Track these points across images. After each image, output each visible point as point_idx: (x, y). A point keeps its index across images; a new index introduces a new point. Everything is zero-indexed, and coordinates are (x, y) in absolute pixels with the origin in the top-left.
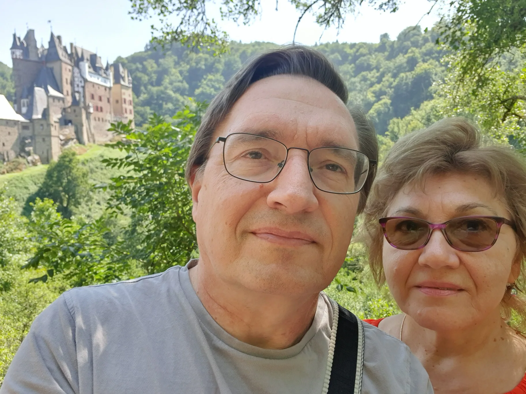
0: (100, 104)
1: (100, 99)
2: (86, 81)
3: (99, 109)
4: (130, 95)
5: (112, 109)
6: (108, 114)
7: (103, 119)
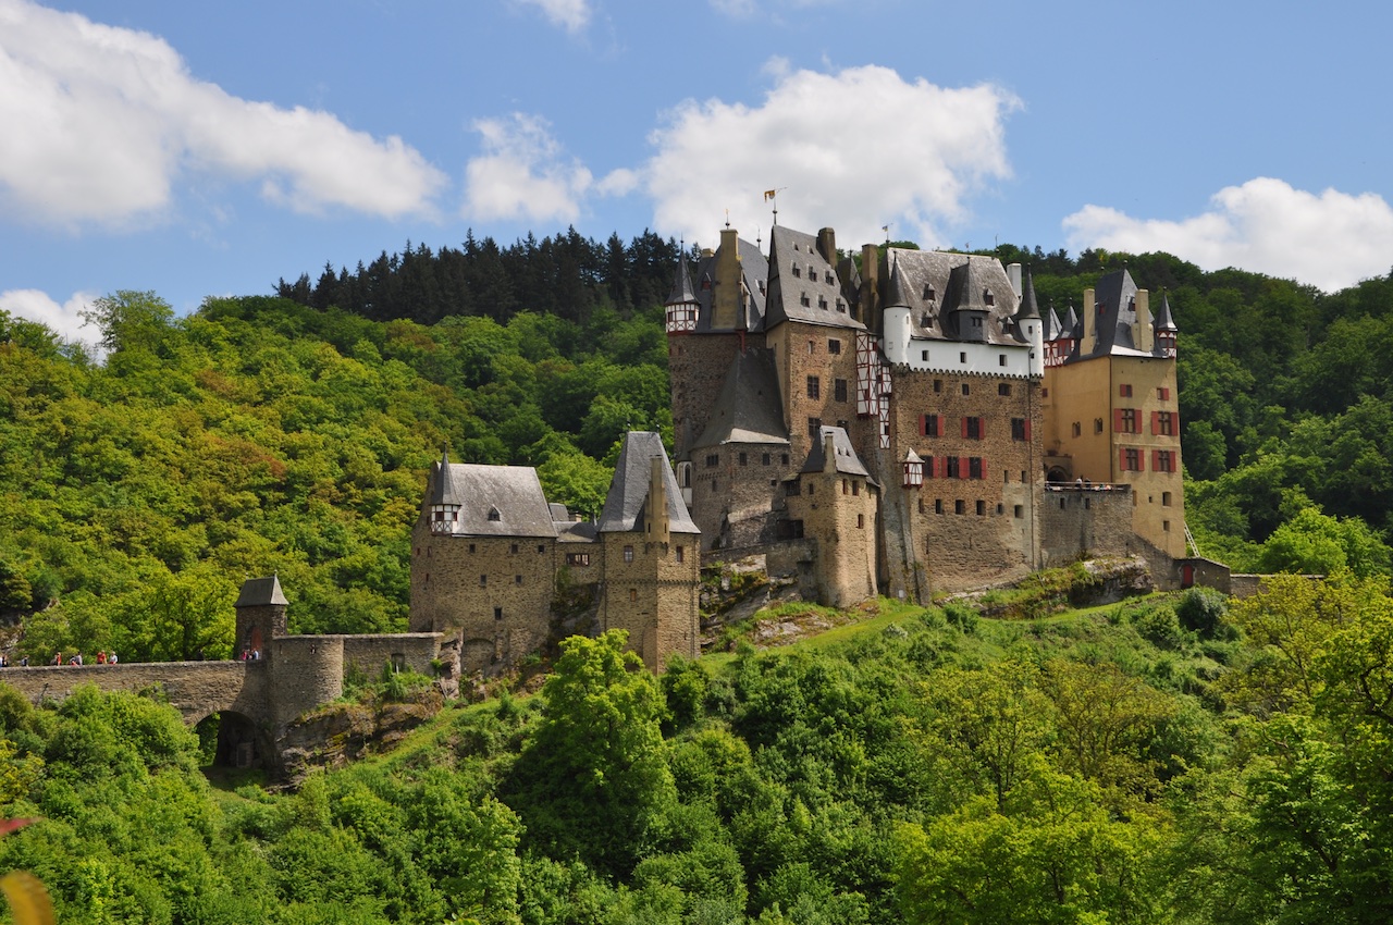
0: (966, 450)
1: (973, 429)
2: (902, 373)
3: (963, 469)
4: (1163, 395)
5: (1037, 462)
6: (1015, 484)
7: (980, 504)
